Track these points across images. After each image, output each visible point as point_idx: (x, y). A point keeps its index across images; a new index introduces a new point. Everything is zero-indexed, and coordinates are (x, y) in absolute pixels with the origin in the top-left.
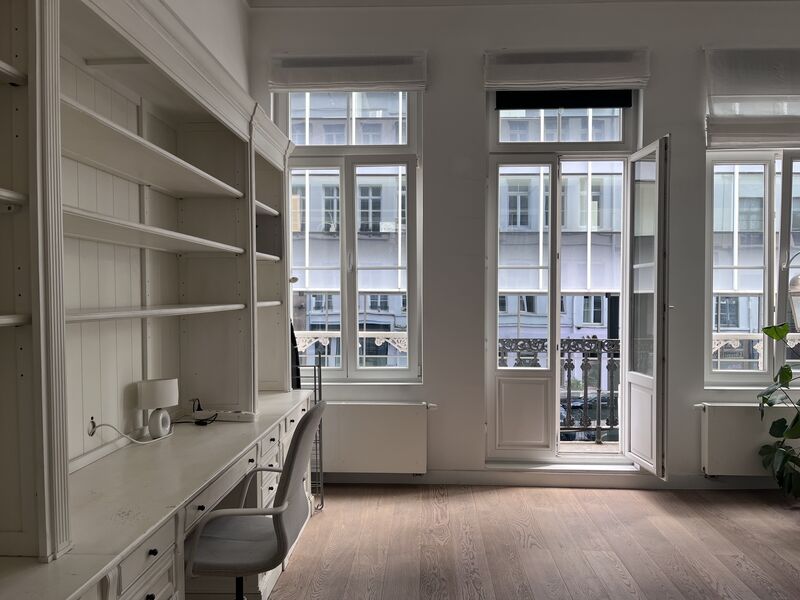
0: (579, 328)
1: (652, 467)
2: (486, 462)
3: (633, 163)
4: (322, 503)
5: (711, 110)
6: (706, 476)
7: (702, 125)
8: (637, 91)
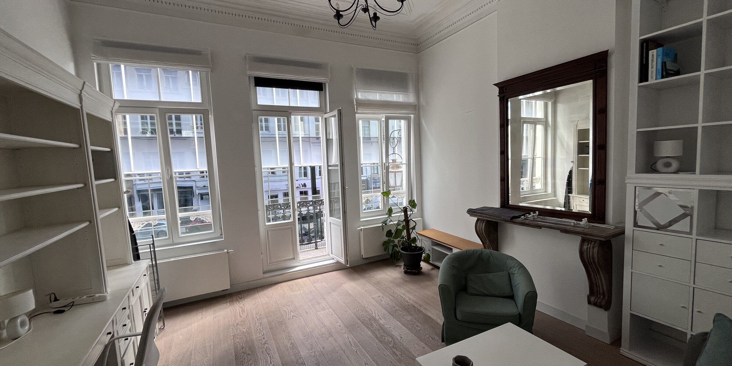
0: (297, 180)
1: (342, 261)
2: (264, 273)
3: (326, 119)
4: (164, 324)
5: (357, 96)
6: (363, 258)
7: (353, 102)
8: (325, 84)
